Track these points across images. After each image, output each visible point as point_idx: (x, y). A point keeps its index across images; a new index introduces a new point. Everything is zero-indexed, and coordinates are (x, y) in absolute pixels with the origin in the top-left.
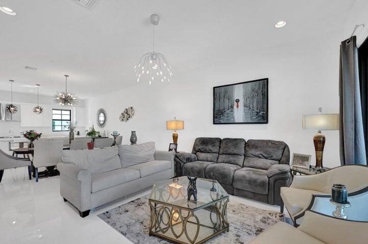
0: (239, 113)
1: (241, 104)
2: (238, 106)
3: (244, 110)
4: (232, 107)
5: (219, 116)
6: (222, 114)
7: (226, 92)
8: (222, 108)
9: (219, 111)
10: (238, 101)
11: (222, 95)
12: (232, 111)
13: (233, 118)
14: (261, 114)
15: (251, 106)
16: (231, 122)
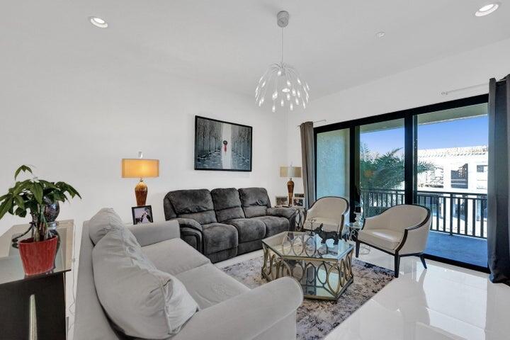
0: (227, 158)
1: (229, 146)
2: (225, 149)
3: (232, 156)
4: (219, 149)
5: (203, 159)
6: (207, 156)
7: (212, 128)
8: (206, 148)
9: (203, 151)
10: (226, 143)
11: (208, 131)
12: (219, 154)
13: (220, 162)
14: (246, 161)
15: (239, 152)
16: (219, 168)
